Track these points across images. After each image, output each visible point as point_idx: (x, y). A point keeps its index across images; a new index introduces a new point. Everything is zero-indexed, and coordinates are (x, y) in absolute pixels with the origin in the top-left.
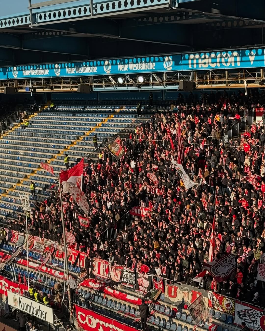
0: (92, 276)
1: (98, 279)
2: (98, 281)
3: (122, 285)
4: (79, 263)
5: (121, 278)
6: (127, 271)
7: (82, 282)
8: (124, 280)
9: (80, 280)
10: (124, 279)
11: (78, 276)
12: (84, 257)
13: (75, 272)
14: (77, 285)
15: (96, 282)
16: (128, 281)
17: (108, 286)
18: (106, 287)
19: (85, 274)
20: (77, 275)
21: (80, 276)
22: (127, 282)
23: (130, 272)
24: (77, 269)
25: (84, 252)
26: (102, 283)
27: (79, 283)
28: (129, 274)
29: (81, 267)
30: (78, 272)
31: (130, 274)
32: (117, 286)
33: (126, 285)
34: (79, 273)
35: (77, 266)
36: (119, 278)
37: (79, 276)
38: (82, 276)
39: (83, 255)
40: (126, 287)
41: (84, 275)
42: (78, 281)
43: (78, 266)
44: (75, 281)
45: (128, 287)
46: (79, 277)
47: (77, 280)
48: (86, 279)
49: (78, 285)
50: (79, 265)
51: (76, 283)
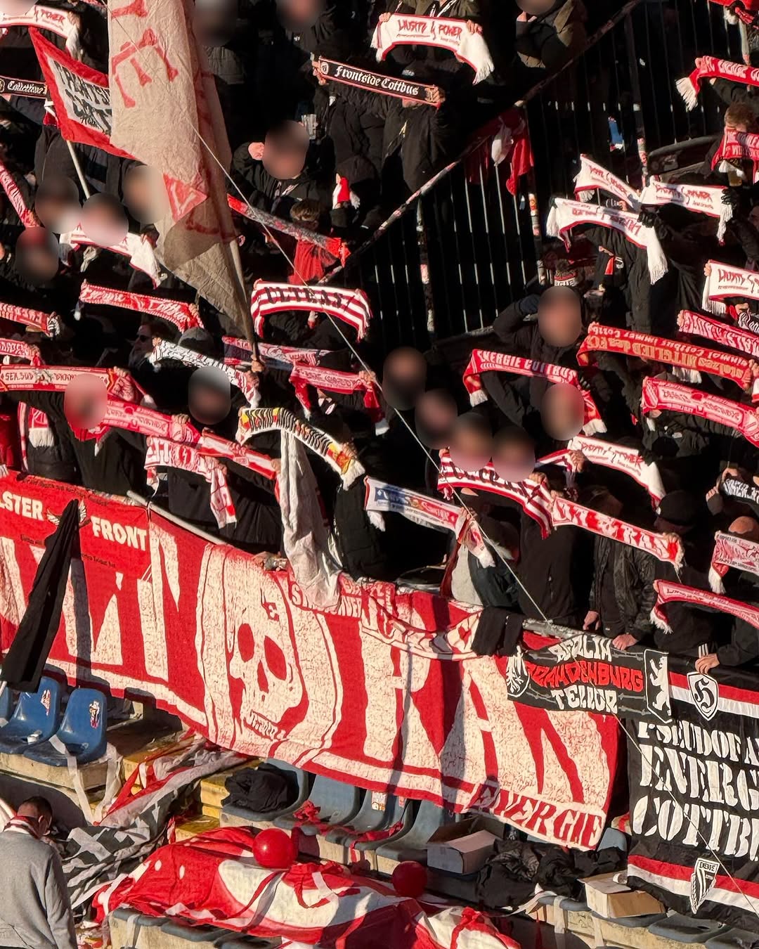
0: (257, 787)
1: (324, 825)
2: (330, 851)
3: (635, 884)
4: (85, 642)
5: (619, 803)
6: (681, 711)
7: (129, 864)
8: (651, 819)
9: (108, 841)
10: (663, 810)
11: (80, 800)
12: (136, 562)
13: (42, 752)
14: (78, 900)
15: (312, 859)
16: (705, 827)
17: (453, 901)
18: (432, 911)
19: (161, 769)
20: (71, 781)
21: (110, 795)
22: (691, 839)
23: (724, 722)
24: (61, 706)
25: (135, 499)
26: (387, 865)
27: (101, 876)
28: (710, 742)
29: (102, 687)
30: (74, 749)
31: (728, 743)
32: (576, 895)
33: (679, 887)
34: (86, 758)
35: (59, 676)
36: (595, 806)
37: (94, 794)
38: (124, 798)
39: (130, 536)
40: (680, 903)
41: (154, 783)
42: (89, 858)
43: (71, 670)
44: (54, 866)
45: (715, 911)
46: (93, 815)
47: (70, 849)
48: (183, 835)
49: (92, 909)
50: (84, 662)
51: (61, 882)
